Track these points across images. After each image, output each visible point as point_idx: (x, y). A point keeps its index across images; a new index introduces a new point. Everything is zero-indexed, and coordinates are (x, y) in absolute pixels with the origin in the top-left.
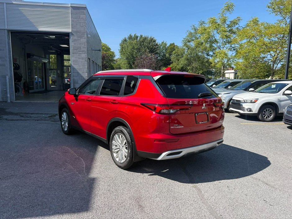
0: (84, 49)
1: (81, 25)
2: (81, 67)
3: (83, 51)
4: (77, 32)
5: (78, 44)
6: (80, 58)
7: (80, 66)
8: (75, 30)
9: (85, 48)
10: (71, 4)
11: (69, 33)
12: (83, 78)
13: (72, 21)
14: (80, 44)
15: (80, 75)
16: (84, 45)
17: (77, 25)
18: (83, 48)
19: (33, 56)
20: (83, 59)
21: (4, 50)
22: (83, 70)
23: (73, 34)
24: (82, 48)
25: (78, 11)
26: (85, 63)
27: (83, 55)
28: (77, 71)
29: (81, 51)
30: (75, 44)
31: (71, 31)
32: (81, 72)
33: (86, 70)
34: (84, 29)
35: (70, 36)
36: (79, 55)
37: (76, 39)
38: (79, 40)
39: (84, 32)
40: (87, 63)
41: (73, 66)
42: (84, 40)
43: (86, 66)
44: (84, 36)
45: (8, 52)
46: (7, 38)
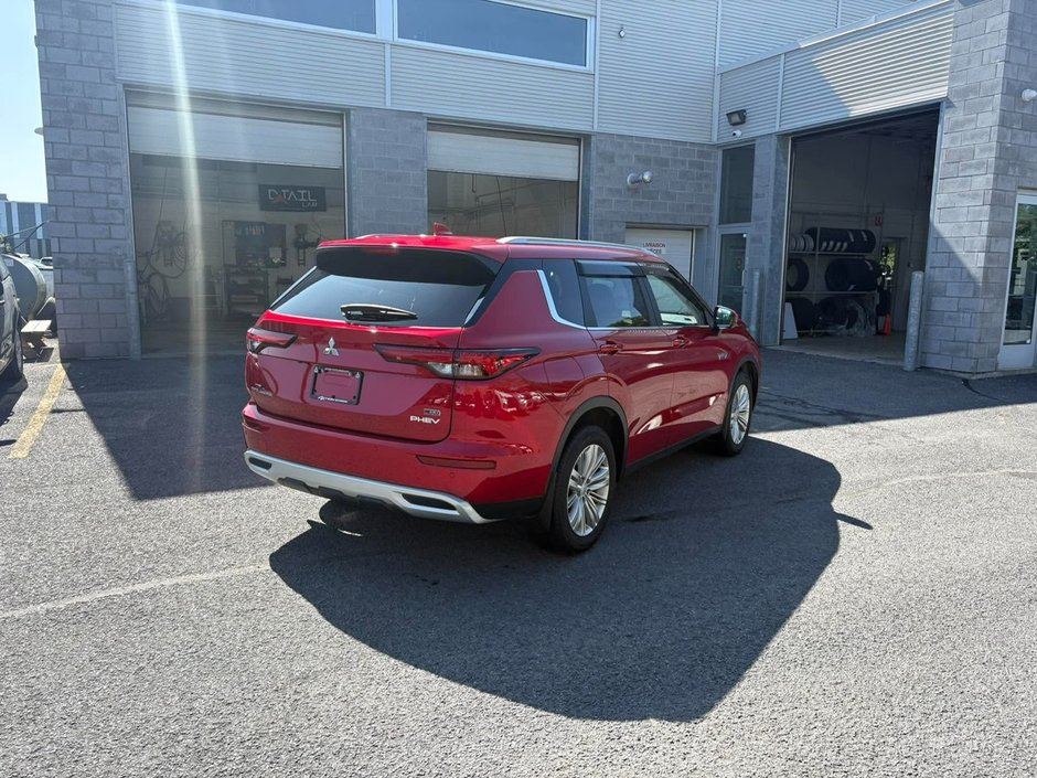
0: (984, 157)
1: (985, 60)
2: (965, 232)
3: (978, 166)
4: (964, 93)
5: (966, 139)
6: (964, 196)
8: (961, 84)
9: (990, 149)
11: (938, 104)
12: (965, 275)
13: (957, 53)
14: (973, 137)
15: (959, 262)
16: (985, 138)
17: (969, 62)
18: (982, 151)
20: (975, 196)
21: (763, 196)
22: (972, 242)
23: (950, 105)
24: (977, 150)
26: (980, 211)
27: (979, 179)
28: (948, 247)
29: (970, 167)
30: (953, 140)
31: (945, 94)
32: (960, 252)
33: (980, 241)
34: (993, 74)
35: (941, 114)
36: (963, 184)
37: (962, 118)
38: (970, 121)
39: (993, 87)
40: (991, 210)
41: (935, 229)
42: (990, 119)
43: (985, 225)
44: (991, 101)
45: (771, 199)
46: (773, 159)
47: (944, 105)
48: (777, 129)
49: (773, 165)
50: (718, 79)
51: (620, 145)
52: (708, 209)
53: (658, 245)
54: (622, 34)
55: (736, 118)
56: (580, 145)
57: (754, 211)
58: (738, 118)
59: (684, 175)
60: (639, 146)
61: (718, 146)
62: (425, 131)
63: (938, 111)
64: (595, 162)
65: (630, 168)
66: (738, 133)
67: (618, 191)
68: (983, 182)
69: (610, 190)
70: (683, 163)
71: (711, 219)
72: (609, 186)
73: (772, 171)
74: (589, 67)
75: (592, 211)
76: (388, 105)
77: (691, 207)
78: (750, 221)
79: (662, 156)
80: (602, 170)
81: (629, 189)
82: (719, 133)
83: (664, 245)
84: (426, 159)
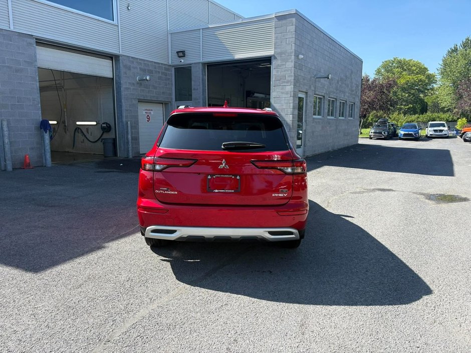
0: (289, 79)
1: (287, 42)
2: (284, 107)
3: (288, 82)
4: (281, 54)
5: (282, 72)
6: (283, 93)
7: (282, 105)
8: (279, 50)
9: (291, 76)
10: (276, 13)
11: (271, 57)
13: (276, 38)
14: (285, 71)
16: (289, 72)
17: (281, 42)
18: (289, 76)
19: (254, 94)
20: (287, 93)
21: (197, 89)
22: (287, 111)
23: (275, 58)
24: (287, 77)
25: (284, 22)
26: (289, 99)
27: (288, 87)
29: (284, 82)
30: (277, 72)
31: (273, 53)
32: (283, 114)
33: (290, 110)
34: (291, 48)
35: (272, 61)
36: (282, 89)
37: (280, 64)
38: (283, 65)
39: (291, 53)
40: (293, 99)
41: (273, 106)
42: (290, 64)
43: (292, 104)
44: (291, 58)
45: (201, 91)
46: (201, 74)
47: (273, 58)
48: (201, 61)
49: (201, 76)
50: (169, 36)
51: (133, 62)
52: (170, 94)
53: (149, 110)
54: (129, 8)
55: (181, 54)
56: (112, 60)
57: (193, 96)
58: (182, 54)
59: (160, 78)
60: (141, 63)
61: (173, 66)
62: (35, 45)
63: (271, 60)
64: (123, 70)
65: (138, 73)
66: (182, 61)
67: (133, 84)
68: (290, 88)
69: (129, 83)
70: (159, 72)
71: (172, 99)
72: (129, 81)
73: (201, 79)
74: (115, 22)
75: (123, 93)
76: (12, 29)
77: (163, 93)
78: (191, 100)
79: (150, 68)
80: (126, 73)
81: (138, 83)
82: (172, 60)
83: (152, 110)
84: (36, 61)
